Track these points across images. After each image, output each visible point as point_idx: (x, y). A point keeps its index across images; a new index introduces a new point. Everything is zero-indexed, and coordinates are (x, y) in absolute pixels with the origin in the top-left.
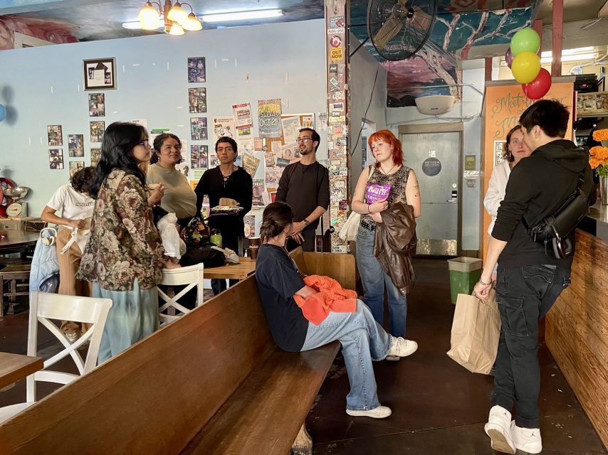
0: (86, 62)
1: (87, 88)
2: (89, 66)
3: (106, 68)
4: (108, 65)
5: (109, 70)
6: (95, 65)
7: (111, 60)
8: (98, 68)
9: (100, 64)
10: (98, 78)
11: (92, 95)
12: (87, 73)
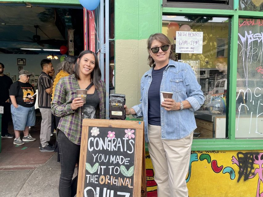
0: (18, 59)
1: (18, 65)
2: (18, 60)
3: (23, 61)
4: (24, 60)
5: (24, 61)
6: (20, 60)
7: (25, 59)
8: (21, 60)
9: (22, 60)
10: (21, 63)
11: (19, 66)
12: (18, 61)
